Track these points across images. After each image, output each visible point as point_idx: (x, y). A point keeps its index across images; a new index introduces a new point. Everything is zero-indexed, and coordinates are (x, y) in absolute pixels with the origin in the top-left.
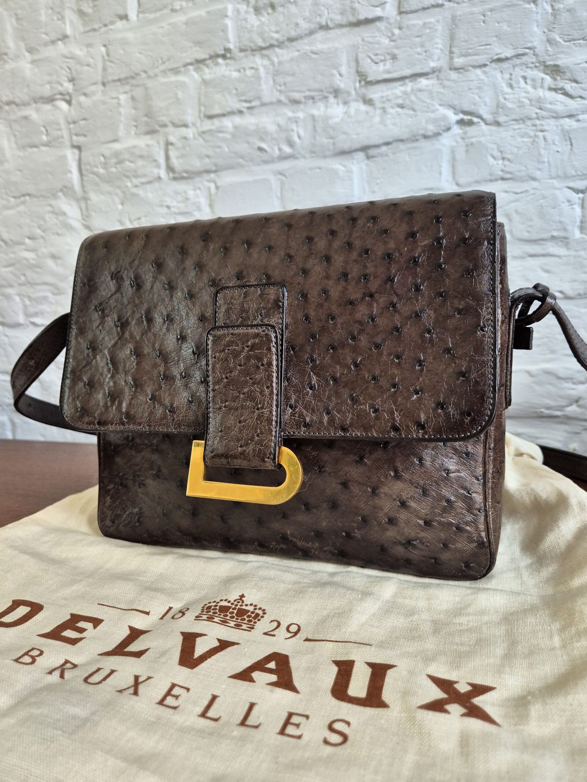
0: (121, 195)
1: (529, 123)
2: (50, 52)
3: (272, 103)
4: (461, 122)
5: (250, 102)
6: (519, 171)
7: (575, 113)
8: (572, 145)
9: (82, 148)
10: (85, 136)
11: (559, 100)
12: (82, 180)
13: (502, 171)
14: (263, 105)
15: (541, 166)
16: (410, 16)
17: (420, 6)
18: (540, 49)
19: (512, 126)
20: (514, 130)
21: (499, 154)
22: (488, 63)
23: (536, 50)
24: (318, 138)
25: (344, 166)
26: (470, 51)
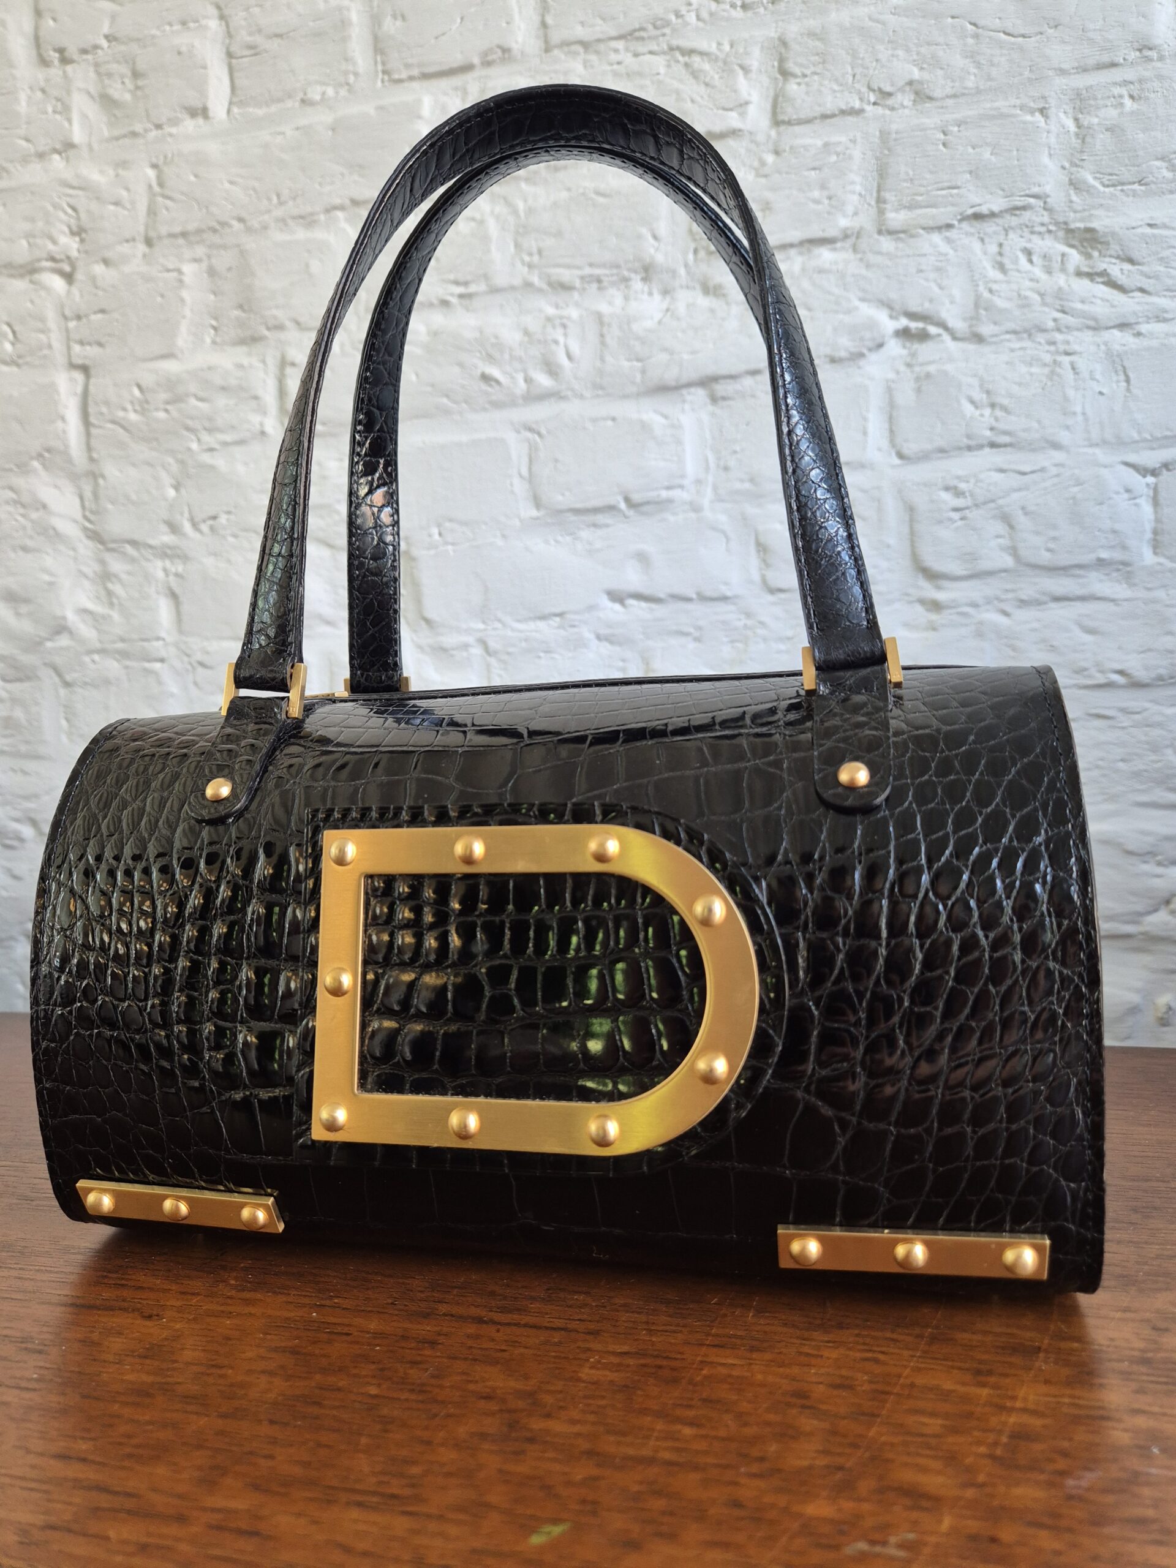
0: (175, 468)
1: (1041, 338)
2: (32, 174)
3: (513, 288)
4: (904, 334)
5: (466, 284)
6: (1024, 430)
7: (1133, 321)
8: (1128, 381)
9: (93, 372)
10: (100, 344)
11: (1100, 295)
12: (88, 435)
13: (992, 429)
14: (494, 290)
15: (1070, 422)
16: (797, 129)
17: (818, 111)
18: (1057, 199)
19: (1007, 344)
20: (1012, 350)
21: (984, 396)
22: (956, 223)
23: (1048, 200)
24: (609, 359)
25: (666, 417)
26: (920, 198)
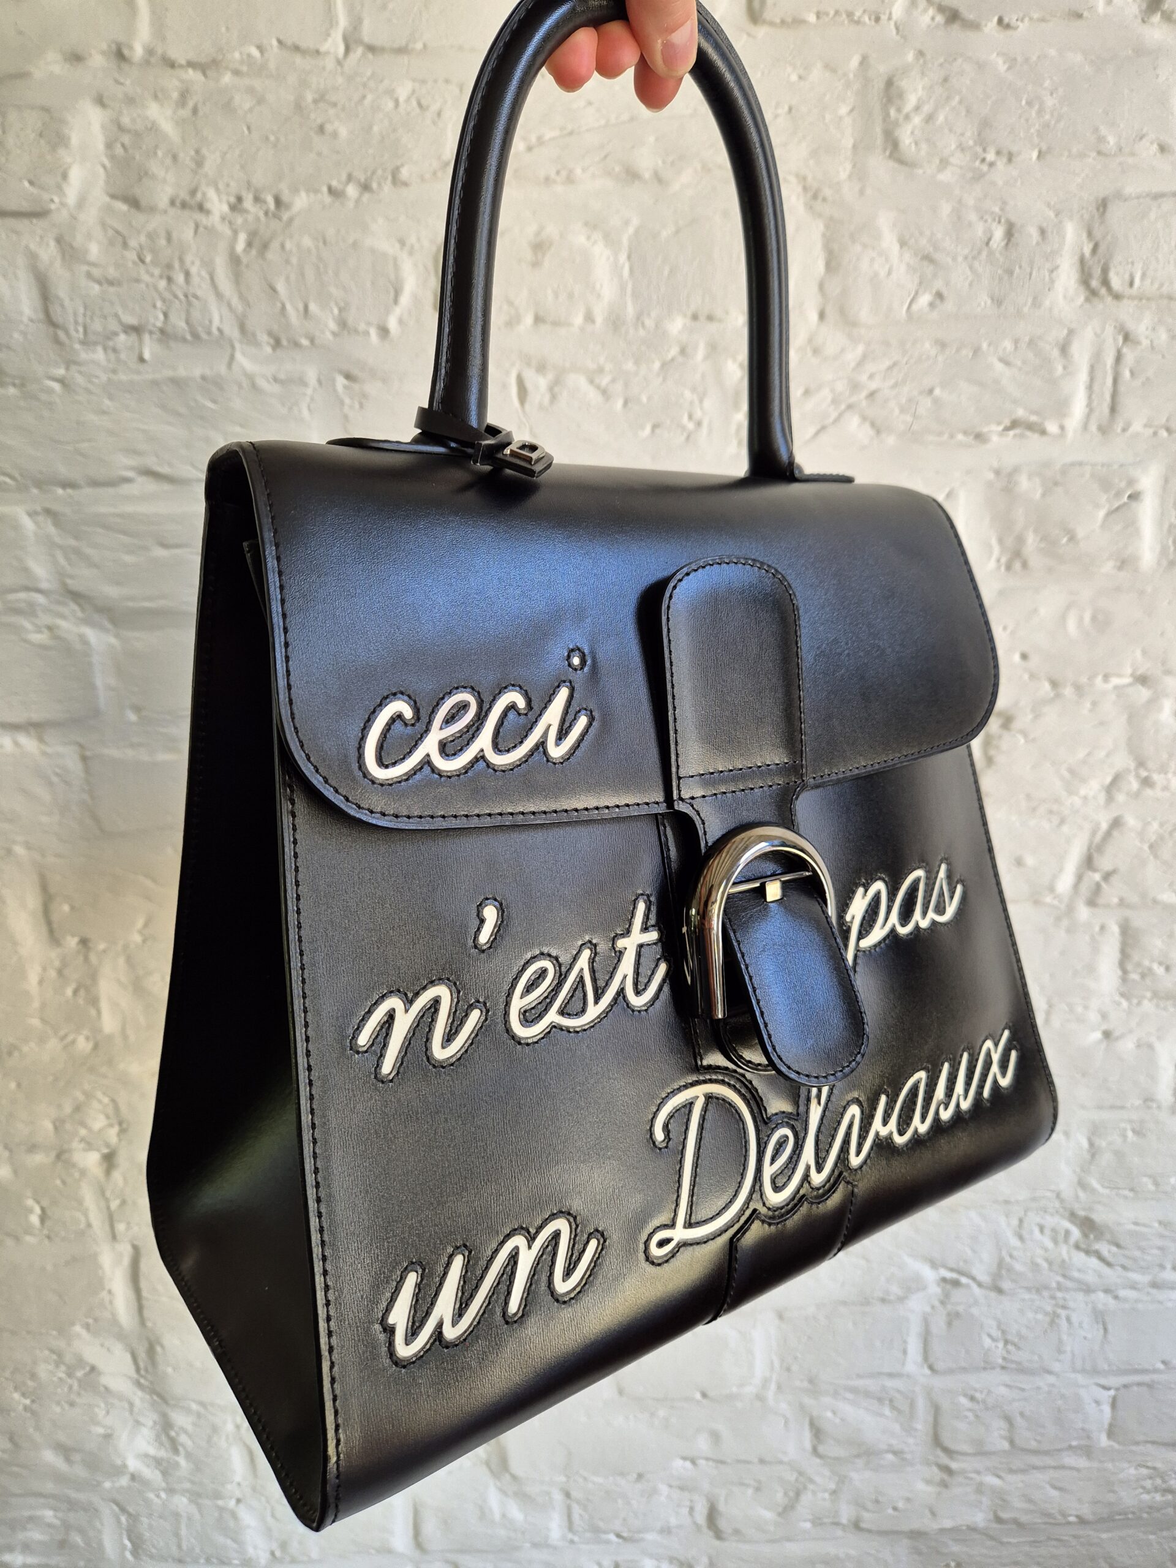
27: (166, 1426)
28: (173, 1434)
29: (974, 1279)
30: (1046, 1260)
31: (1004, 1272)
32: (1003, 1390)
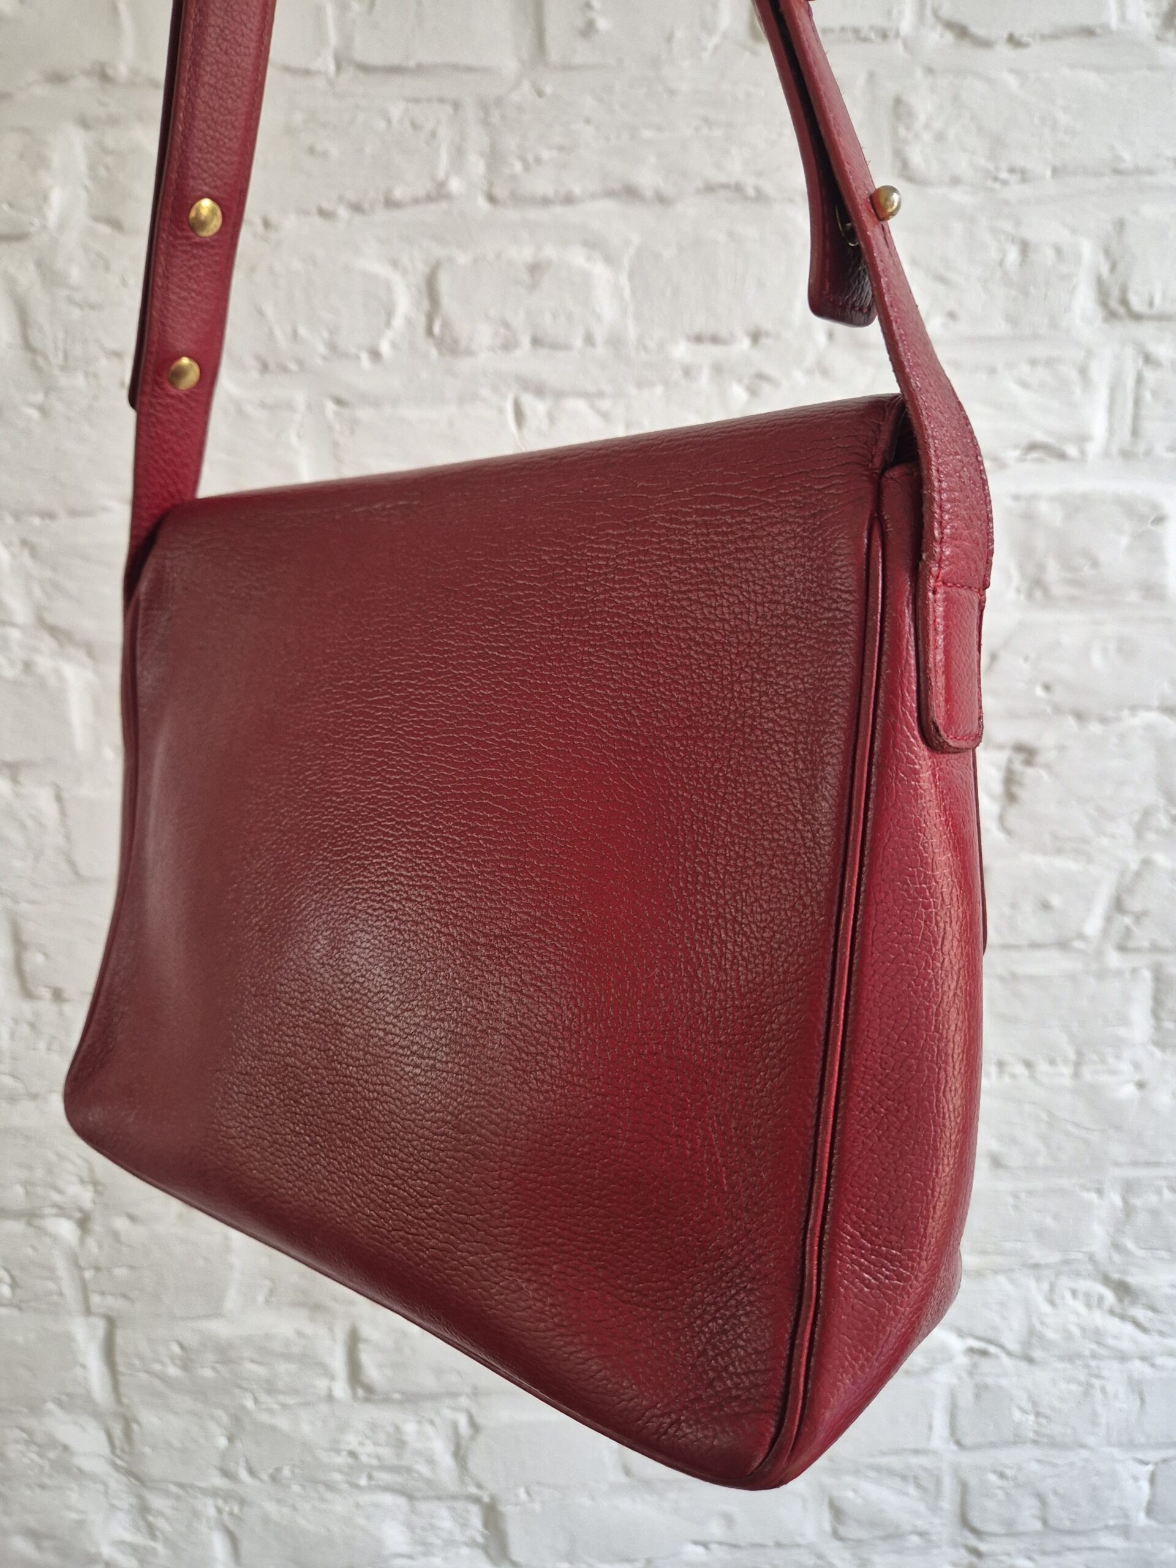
27: (143, 1510)
28: (151, 1518)
29: (1002, 1347)
30: (1079, 1326)
31: (1034, 1341)
32: (1034, 1466)
